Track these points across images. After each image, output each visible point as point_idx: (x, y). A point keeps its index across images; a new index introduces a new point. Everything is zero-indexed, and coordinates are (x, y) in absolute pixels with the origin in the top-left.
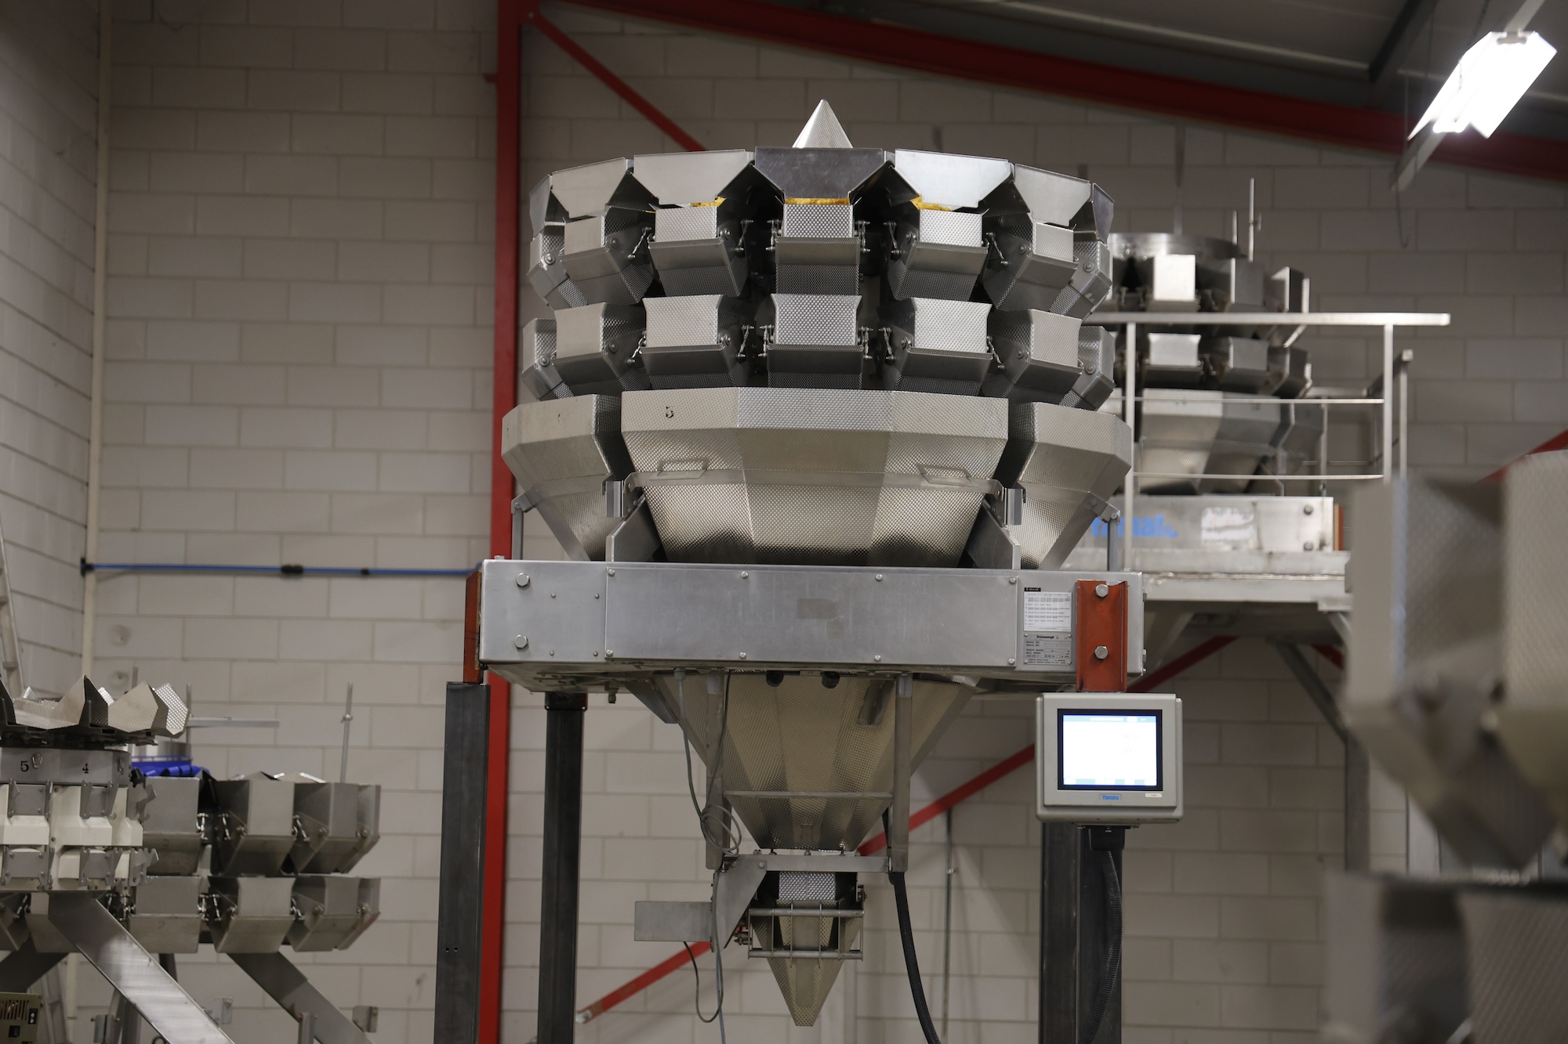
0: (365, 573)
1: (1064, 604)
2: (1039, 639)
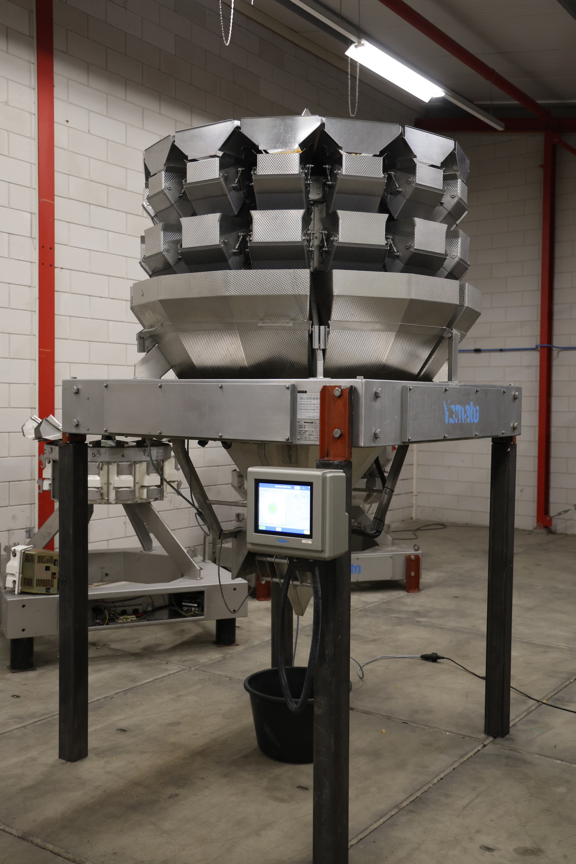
0: (501, 350)
1: (318, 402)
2: (306, 424)
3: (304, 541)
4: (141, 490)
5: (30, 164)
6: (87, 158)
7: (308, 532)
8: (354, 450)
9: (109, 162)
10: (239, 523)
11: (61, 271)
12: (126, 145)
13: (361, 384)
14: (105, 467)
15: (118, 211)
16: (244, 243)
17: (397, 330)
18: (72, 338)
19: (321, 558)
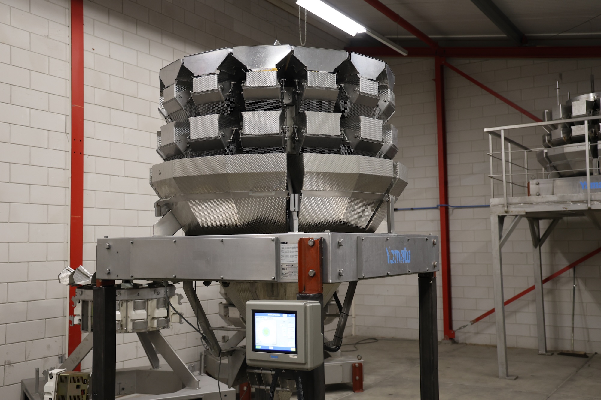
1: (296, 250)
2: (287, 267)
3: (291, 356)
4: (152, 321)
5: (65, 80)
6: (109, 76)
7: (294, 350)
8: (324, 285)
9: (125, 78)
10: (225, 343)
11: (88, 157)
12: (137, 66)
13: (328, 236)
14: (124, 304)
15: (131, 113)
16: (237, 135)
17: (350, 196)
18: (96, 207)
19: (304, 369)
